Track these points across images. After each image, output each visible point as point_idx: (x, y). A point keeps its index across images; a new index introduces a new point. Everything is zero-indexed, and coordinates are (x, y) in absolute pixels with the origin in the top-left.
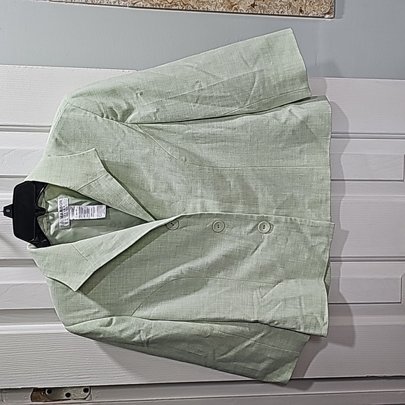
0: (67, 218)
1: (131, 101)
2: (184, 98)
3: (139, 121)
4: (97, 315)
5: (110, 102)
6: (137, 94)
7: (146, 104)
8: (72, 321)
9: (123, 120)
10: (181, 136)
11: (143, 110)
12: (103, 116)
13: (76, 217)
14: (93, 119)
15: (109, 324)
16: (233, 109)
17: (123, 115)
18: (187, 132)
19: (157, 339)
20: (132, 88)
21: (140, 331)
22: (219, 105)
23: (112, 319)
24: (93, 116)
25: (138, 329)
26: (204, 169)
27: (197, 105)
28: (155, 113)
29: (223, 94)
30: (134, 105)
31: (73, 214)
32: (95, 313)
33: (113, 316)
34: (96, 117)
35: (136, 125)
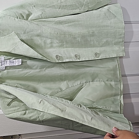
0: (4, 65)
1: (30, 10)
2: (54, 6)
3: (34, 19)
4: (19, 110)
5: (20, 11)
6: (32, 6)
7: (37, 11)
8: (8, 113)
9: (27, 19)
10: (54, 23)
11: (36, 13)
12: (18, 18)
13: (8, 65)
14: (14, 20)
15: (25, 114)
16: (76, 10)
17: (27, 17)
18: (56, 20)
19: (47, 120)
20: (30, 4)
21: (39, 117)
22: (70, 9)
23: (26, 112)
24: (13, 18)
25: (38, 116)
26: (66, 36)
27: (60, 10)
28: (41, 15)
29: (71, 4)
30: (31, 12)
31: (7, 64)
32: (18, 109)
33: (27, 110)
34: (15, 19)
35: (33, 21)
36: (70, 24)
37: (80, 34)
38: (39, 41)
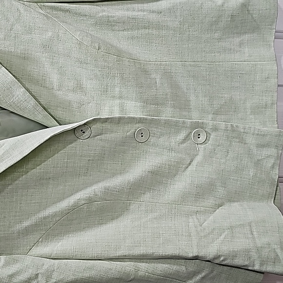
18: (100, 15)
25: (35, 273)
26: (122, 60)
35: (35, 4)
36: (135, 33)
37: (161, 65)
38: (46, 66)
